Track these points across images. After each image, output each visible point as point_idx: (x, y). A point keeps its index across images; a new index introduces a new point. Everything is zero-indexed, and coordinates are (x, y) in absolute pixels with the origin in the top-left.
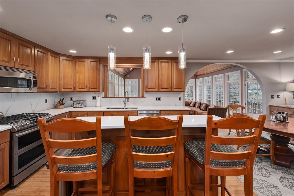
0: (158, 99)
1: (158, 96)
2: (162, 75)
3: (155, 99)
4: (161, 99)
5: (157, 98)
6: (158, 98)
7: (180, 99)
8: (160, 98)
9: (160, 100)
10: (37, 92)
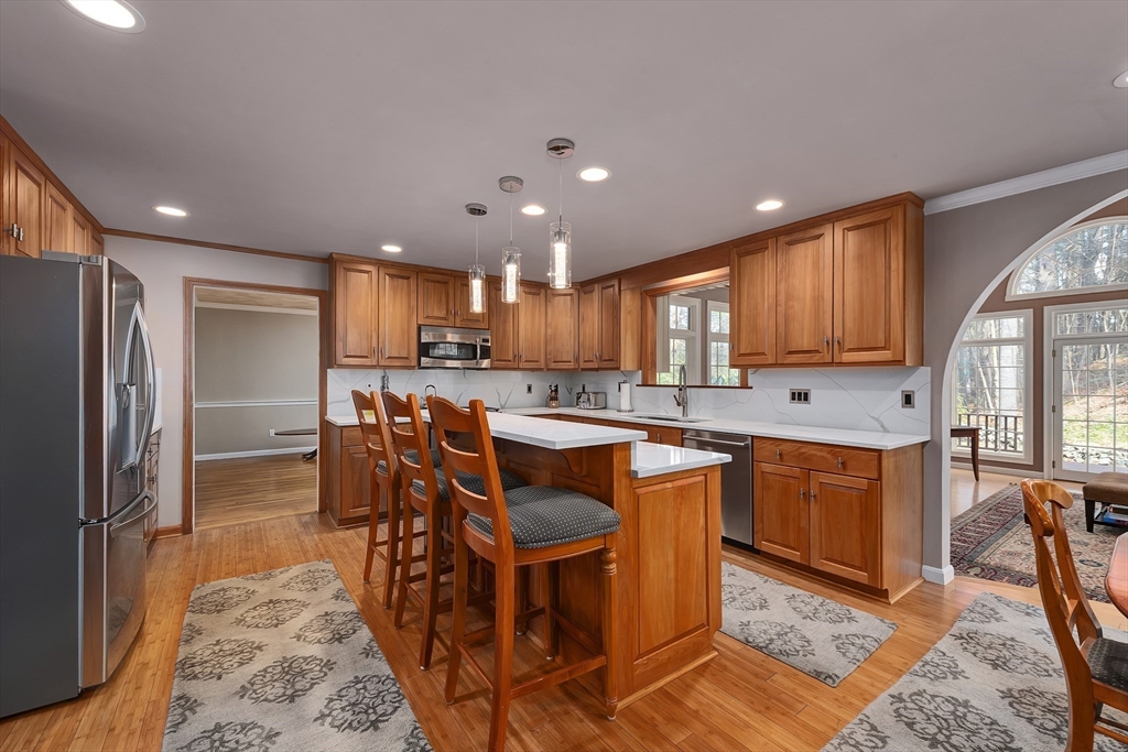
0: (801, 396)
1: (800, 386)
2: (789, 297)
3: (788, 396)
4: (812, 397)
5: (793, 394)
6: (800, 394)
7: (908, 400)
8: (806, 394)
9: (806, 399)
10: (492, 368)
